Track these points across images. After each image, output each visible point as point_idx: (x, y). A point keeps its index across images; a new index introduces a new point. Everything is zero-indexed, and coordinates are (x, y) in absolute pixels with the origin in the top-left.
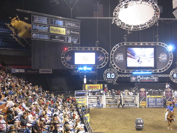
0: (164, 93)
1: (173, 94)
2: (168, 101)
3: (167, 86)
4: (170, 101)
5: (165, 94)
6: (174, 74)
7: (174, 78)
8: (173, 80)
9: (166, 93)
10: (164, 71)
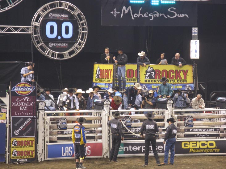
0: (6, 100)
1: (41, 105)
2: (21, 134)
3: (26, 71)
4: (27, 135)
5: (11, 104)
6: (48, 25)
7: (47, 41)
8: (41, 47)
9: (14, 104)
10: (7, 9)
